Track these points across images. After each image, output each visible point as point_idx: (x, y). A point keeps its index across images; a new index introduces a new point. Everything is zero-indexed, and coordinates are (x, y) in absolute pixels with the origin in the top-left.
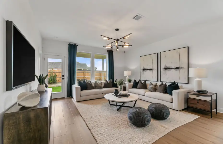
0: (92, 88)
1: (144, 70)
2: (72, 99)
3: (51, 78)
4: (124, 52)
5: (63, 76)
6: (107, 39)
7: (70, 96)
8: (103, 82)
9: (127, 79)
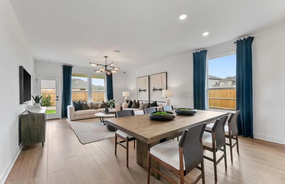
0: (88, 108)
1: (140, 91)
2: (67, 119)
3: (44, 100)
4: (124, 72)
5: (57, 97)
6: (95, 65)
7: (65, 117)
8: (100, 103)
9: (125, 100)
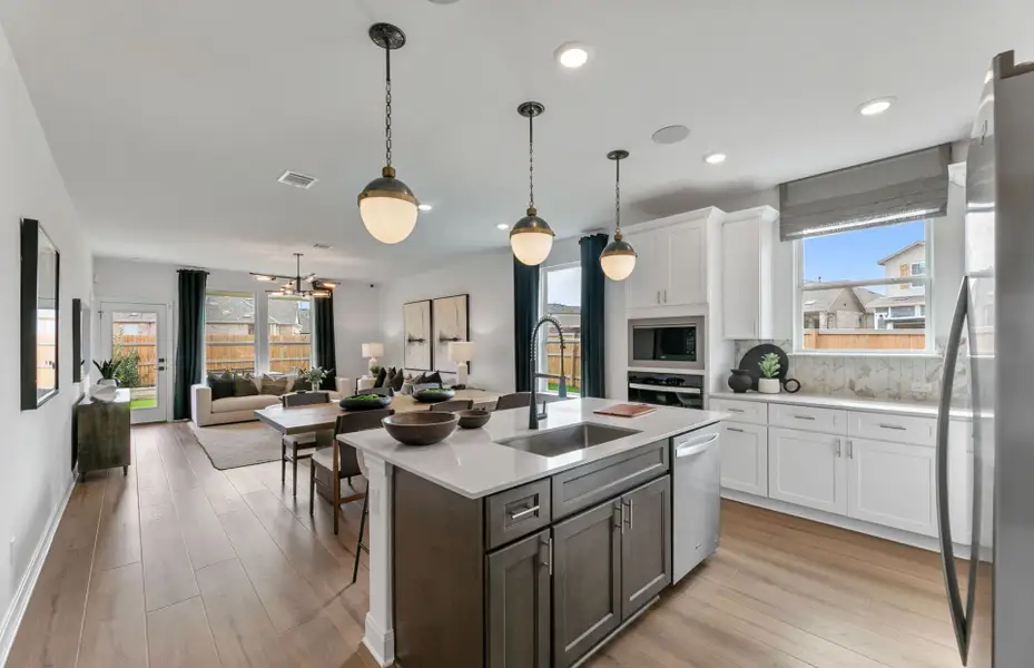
0: (255, 392)
1: (410, 341)
4: (372, 286)
5: (161, 360)
6: (266, 279)
7: (185, 417)
8: (294, 375)
9: (370, 366)
